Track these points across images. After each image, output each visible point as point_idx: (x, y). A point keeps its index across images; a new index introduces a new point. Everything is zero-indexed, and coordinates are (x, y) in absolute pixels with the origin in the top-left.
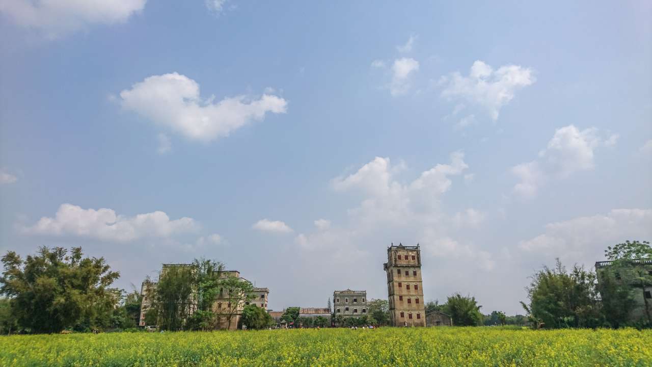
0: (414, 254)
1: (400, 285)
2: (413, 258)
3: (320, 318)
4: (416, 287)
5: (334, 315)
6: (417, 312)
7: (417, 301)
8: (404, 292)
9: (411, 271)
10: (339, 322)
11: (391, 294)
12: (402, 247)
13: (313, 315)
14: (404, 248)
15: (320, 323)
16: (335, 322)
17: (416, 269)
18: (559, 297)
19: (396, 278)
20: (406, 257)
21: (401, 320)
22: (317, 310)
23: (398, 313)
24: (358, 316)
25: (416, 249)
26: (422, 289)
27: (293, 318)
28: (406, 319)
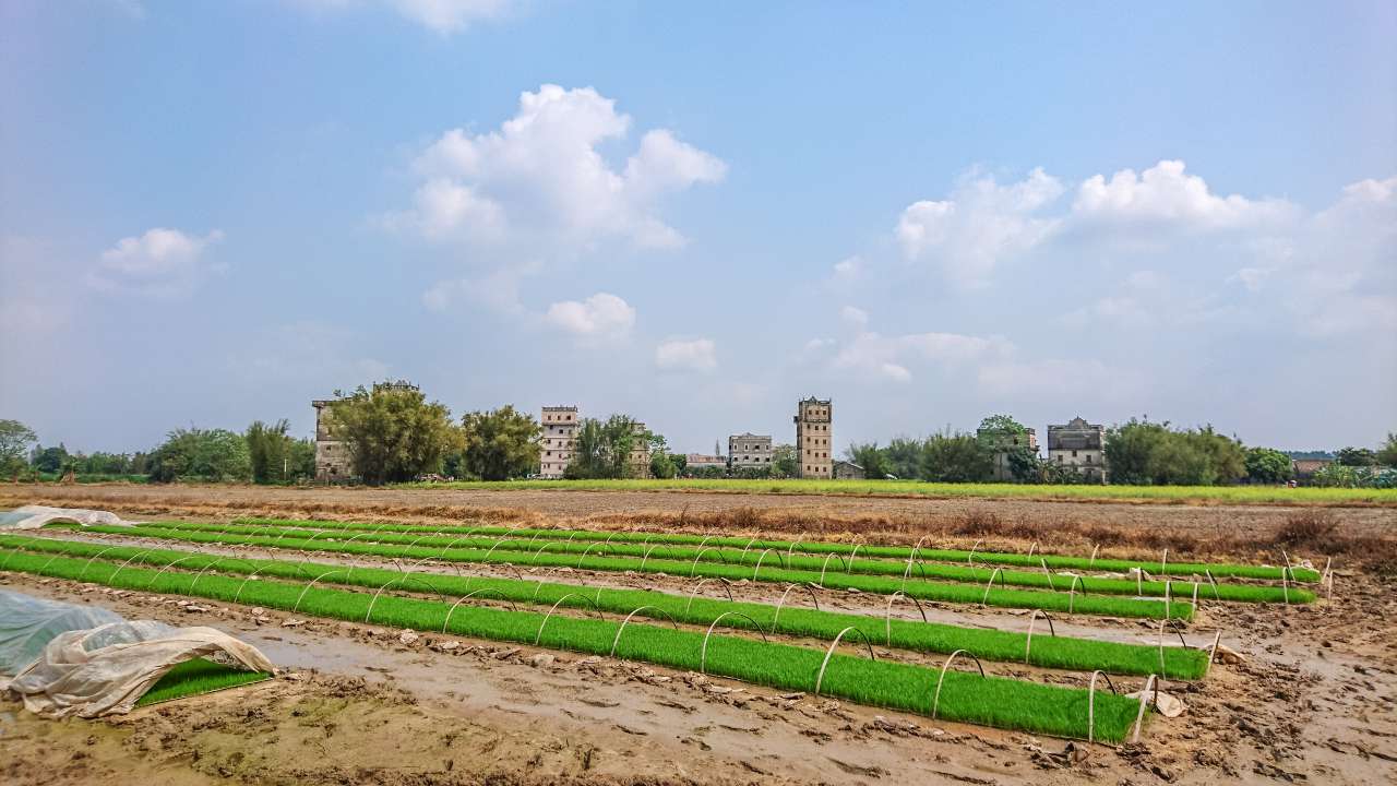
0: (825, 409)
1: (809, 440)
2: (824, 413)
3: (713, 467)
4: (825, 442)
5: (729, 465)
6: (823, 466)
7: (825, 455)
8: (812, 445)
9: (821, 426)
10: (736, 473)
11: (799, 447)
12: (813, 401)
13: (704, 464)
14: (815, 402)
15: (712, 473)
16: (731, 472)
17: (827, 424)
18: (937, 457)
19: (805, 430)
20: (817, 413)
21: (808, 473)
22: (708, 459)
23: (805, 466)
24: (759, 466)
25: (827, 403)
26: (830, 444)
27: (681, 467)
28: (812, 472)
